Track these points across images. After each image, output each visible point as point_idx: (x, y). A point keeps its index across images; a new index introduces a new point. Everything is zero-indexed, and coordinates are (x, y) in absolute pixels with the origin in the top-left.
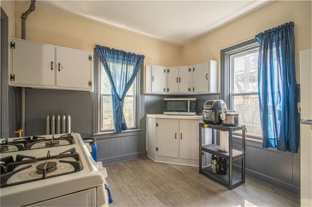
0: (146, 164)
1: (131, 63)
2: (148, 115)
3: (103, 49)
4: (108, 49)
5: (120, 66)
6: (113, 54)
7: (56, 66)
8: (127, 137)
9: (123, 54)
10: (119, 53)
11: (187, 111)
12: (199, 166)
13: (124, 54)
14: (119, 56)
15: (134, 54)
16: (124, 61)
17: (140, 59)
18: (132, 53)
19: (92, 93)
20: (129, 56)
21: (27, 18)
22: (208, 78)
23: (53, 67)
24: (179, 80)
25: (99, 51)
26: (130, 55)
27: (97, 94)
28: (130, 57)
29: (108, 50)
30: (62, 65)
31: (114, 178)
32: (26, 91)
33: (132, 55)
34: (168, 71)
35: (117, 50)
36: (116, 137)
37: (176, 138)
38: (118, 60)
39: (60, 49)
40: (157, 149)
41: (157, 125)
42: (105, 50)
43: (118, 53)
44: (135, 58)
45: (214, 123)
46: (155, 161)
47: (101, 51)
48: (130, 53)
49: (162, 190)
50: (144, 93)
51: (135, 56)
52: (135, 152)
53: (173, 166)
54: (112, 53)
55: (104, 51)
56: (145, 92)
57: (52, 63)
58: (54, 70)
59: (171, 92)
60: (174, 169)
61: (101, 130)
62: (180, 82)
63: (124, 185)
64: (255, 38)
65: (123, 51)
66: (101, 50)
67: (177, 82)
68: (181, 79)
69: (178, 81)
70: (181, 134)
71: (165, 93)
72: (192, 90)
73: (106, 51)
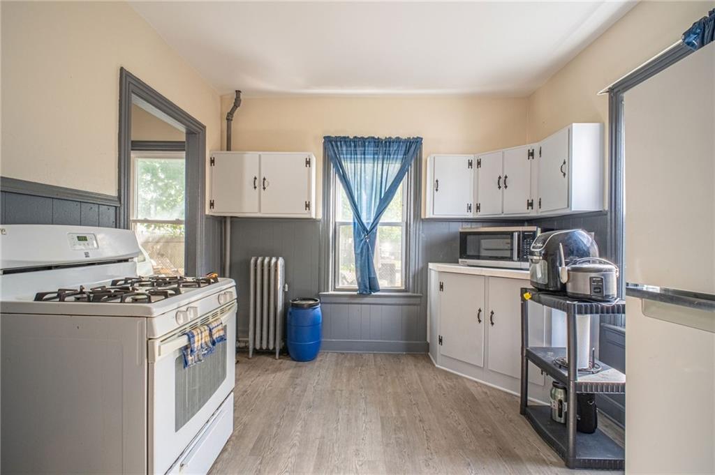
0: (413, 367)
1: (392, 156)
2: (431, 265)
3: (336, 142)
4: (345, 140)
5: (369, 165)
6: (355, 146)
7: (260, 183)
8: (384, 306)
9: (375, 142)
10: (367, 144)
11: (511, 259)
12: (519, 395)
13: (377, 142)
14: (366, 149)
15: (398, 138)
16: (376, 156)
17: (410, 146)
18: (394, 137)
19: (319, 221)
20: (388, 143)
21: (233, 119)
22: (567, 173)
23: (257, 185)
24: (502, 182)
25: (330, 145)
26: (390, 143)
27: (328, 221)
28: (390, 146)
29: (345, 142)
30: (269, 181)
31: (339, 374)
32: (231, 222)
33: (393, 142)
34: (479, 163)
35: (362, 138)
36: (361, 304)
37: (480, 321)
38: (364, 155)
39: (266, 156)
40: (441, 341)
41: (441, 287)
42: (341, 142)
43: (364, 142)
44: (398, 147)
45: (548, 291)
46: (436, 366)
47: (332, 145)
48: (390, 138)
49: (402, 415)
50: (423, 217)
51: (400, 142)
52: (402, 340)
53: (468, 385)
54: (353, 144)
55: (339, 144)
56: (425, 215)
57: (255, 178)
58: (257, 189)
59: (483, 214)
60: (466, 389)
61: (335, 288)
62: (506, 187)
63: (344, 388)
64: (684, 39)
65: (373, 138)
66: (333, 143)
67: (500, 187)
68: (507, 179)
69: (502, 184)
70: (492, 313)
71: (471, 215)
72: (536, 204)
73: (341, 145)
